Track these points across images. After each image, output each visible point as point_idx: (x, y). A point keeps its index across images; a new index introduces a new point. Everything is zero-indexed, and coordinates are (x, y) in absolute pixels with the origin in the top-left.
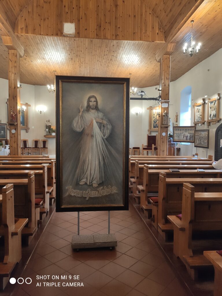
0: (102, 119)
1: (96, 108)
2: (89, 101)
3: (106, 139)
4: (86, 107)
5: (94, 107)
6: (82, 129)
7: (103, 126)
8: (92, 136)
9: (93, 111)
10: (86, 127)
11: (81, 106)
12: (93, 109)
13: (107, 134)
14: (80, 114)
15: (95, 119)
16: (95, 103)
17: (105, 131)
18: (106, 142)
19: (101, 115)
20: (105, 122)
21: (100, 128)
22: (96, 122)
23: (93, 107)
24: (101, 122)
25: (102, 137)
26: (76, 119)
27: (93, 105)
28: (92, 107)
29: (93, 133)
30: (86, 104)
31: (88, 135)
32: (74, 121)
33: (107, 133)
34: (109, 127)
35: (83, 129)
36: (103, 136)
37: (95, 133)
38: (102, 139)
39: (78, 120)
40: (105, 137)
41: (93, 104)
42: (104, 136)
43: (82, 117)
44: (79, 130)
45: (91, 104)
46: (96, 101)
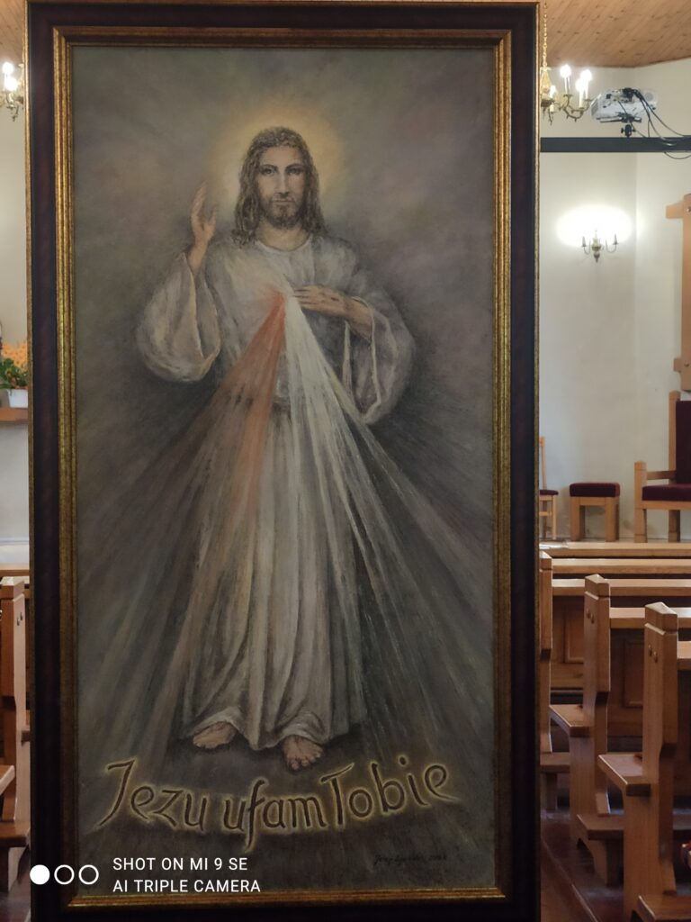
0: (347, 291)
1: (306, 217)
2: (254, 167)
3: (373, 428)
4: (238, 212)
5: (291, 211)
6: (205, 365)
7: (355, 338)
8: (279, 409)
9: (284, 238)
10: (237, 347)
11: (198, 203)
12: (281, 223)
13: (383, 394)
14: (197, 257)
15: (300, 291)
16: (296, 179)
17: (370, 373)
18: (377, 450)
19: (335, 261)
20: (366, 312)
21: (333, 353)
22: (305, 311)
23: (283, 209)
24: (338, 308)
25: (346, 416)
26: (170, 292)
27: (284, 195)
28: (276, 212)
29: (285, 386)
30: (231, 191)
31: (250, 402)
32: (154, 309)
33: (381, 383)
34: (398, 344)
35: (218, 360)
36: (351, 408)
37: (301, 389)
38: (345, 426)
39: (182, 302)
40: (370, 416)
41: (283, 189)
42: (362, 407)
43: (207, 276)
44: (184, 368)
45: (269, 187)
46: (306, 169)
